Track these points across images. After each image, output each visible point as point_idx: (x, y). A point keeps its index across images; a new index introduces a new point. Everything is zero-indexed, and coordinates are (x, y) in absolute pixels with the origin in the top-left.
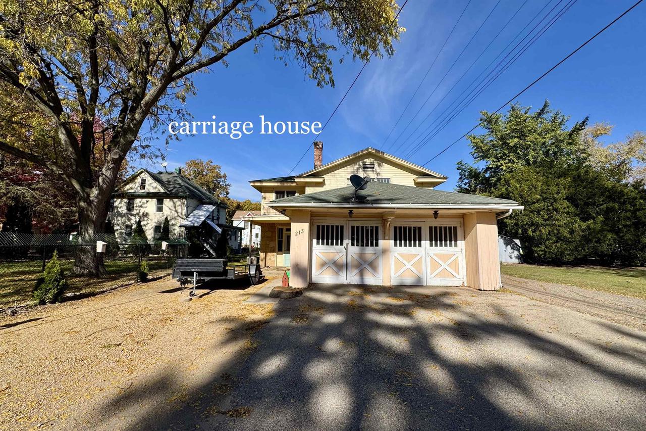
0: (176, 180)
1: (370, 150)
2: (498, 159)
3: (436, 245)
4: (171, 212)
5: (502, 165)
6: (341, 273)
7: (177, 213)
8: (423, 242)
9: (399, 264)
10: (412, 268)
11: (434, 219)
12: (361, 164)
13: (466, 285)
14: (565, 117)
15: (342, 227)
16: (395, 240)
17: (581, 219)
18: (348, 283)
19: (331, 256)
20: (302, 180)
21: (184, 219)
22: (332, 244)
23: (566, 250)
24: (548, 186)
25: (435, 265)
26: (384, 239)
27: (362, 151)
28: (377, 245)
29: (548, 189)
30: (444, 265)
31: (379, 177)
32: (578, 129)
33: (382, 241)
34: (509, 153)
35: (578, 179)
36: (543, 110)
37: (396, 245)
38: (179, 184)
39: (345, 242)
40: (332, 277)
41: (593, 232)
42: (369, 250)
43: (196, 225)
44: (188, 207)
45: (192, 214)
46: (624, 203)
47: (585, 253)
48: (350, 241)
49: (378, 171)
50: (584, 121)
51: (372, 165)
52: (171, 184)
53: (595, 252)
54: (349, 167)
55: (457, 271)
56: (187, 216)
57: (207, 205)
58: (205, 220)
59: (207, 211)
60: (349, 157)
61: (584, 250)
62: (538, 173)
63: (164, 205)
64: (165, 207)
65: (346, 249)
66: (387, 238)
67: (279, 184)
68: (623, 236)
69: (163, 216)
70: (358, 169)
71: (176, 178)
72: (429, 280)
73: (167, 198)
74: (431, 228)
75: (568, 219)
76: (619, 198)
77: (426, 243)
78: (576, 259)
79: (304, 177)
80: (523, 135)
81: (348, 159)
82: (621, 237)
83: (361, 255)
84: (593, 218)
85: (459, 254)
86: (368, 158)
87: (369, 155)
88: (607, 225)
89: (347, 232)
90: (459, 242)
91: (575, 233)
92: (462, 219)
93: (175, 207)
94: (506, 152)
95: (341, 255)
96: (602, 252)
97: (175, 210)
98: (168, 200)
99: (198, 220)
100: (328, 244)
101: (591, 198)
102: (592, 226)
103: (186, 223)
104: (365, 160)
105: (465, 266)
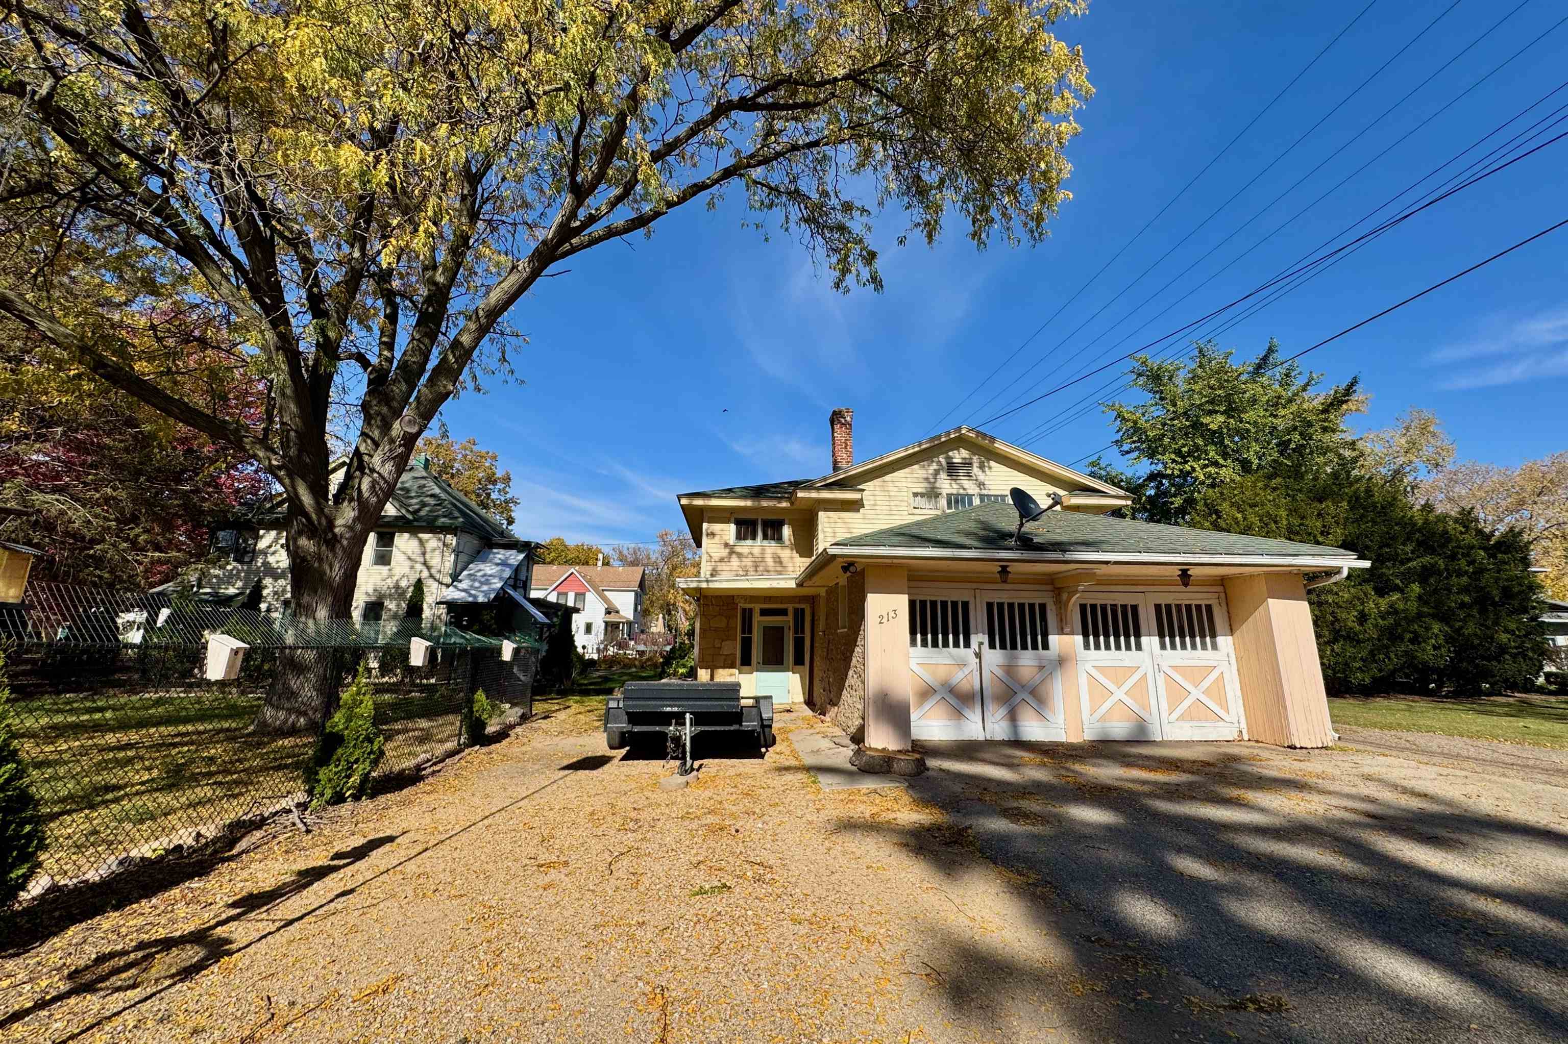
0: (424, 486)
1: (963, 431)
2: (1183, 457)
3: (1173, 647)
4: (412, 567)
5: (1194, 469)
6: (967, 713)
7: (429, 568)
8: (1144, 640)
9: (1099, 692)
10: (1129, 701)
11: (1183, 588)
12: (942, 459)
13: (1246, 737)
14: (1314, 376)
15: (966, 605)
16: (1086, 635)
17: (1376, 589)
18: (988, 738)
19: (942, 673)
20: (814, 495)
21: (448, 586)
22: (946, 644)
23: (1354, 659)
24: (1303, 518)
25: (1177, 693)
26: (1061, 632)
27: (948, 433)
28: (1046, 646)
29: (1301, 524)
30: (1196, 693)
31: (984, 492)
32: (1337, 402)
33: (1057, 637)
34: (1206, 445)
35: (1355, 502)
36: (1265, 359)
37: (1087, 646)
38: (432, 496)
39: (975, 639)
40: (949, 723)
41: (1405, 618)
42: (1027, 659)
43: (481, 599)
44: (457, 552)
45: (465, 573)
46: (1453, 557)
47: (1391, 667)
48: (986, 636)
49: (982, 477)
50: (1352, 385)
51: (968, 464)
52: (413, 494)
53: (1411, 663)
54: (916, 467)
55: (1223, 703)
56: (455, 577)
57: (502, 551)
58: (502, 588)
59: (504, 564)
60: (920, 445)
61: (1389, 659)
62: (1275, 489)
63: (394, 549)
64: (397, 556)
65: (978, 655)
66: (1067, 630)
67: (749, 503)
68: (1461, 628)
69: (390, 576)
70: (937, 472)
71: (423, 482)
72: (1166, 728)
73: (402, 530)
74: (1158, 607)
75: (1352, 590)
76: (1443, 546)
77: (1150, 642)
78: (1375, 679)
79: (818, 489)
80: (1233, 410)
81: (917, 449)
82: (1458, 631)
83: (1010, 669)
84: (1397, 589)
85: (1223, 667)
86: (957, 449)
87: (960, 442)
88: (1426, 603)
89: (978, 617)
90: (1220, 640)
91: (1369, 622)
92: (1220, 589)
93: (424, 554)
94: (1200, 442)
95: (967, 671)
96: (1425, 664)
97: (422, 560)
98: (406, 535)
99: (485, 588)
100: (935, 644)
101: (1388, 546)
102: (1401, 606)
103: (452, 594)
104: (950, 454)
105: (1239, 693)
